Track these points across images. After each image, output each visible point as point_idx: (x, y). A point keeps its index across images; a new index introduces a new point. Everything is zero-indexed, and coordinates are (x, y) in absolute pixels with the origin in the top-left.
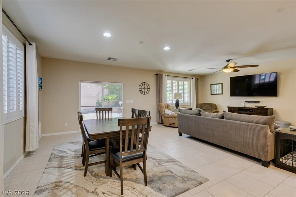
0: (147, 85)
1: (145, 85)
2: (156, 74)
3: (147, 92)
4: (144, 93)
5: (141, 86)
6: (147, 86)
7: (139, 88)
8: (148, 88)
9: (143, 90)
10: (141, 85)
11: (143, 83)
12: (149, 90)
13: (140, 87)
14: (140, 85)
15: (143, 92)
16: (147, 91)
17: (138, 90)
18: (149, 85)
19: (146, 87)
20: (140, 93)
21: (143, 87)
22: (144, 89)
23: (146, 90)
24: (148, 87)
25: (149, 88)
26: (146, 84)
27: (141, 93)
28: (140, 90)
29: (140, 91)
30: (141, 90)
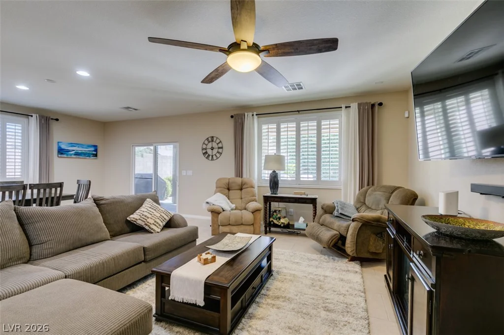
0: (218, 141)
1: (213, 141)
2: (232, 117)
3: (218, 155)
4: (211, 157)
5: (207, 145)
6: (218, 144)
7: (203, 149)
8: (219, 148)
9: (209, 152)
10: (206, 142)
11: (210, 139)
12: (220, 150)
13: (204, 147)
14: (204, 143)
15: (209, 155)
16: (218, 152)
17: (201, 153)
18: (221, 142)
19: (215, 145)
20: (203, 158)
21: (210, 146)
22: (212, 149)
23: (215, 151)
24: (220, 145)
25: (222, 148)
26: (215, 139)
27: (207, 158)
28: (204, 151)
29: (204, 154)
30: (206, 153)
